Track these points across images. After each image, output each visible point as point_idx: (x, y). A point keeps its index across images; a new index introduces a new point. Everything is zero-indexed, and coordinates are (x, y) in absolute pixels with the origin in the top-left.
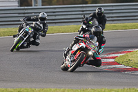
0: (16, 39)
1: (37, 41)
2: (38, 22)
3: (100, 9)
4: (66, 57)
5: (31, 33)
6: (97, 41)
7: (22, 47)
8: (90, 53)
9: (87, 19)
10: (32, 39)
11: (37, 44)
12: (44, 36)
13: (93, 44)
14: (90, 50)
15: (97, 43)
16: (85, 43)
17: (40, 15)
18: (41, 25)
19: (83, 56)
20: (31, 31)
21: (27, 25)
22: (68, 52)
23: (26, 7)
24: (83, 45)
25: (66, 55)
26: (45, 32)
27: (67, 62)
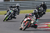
0: (6, 16)
1: (15, 17)
2: (15, 8)
3: (44, 2)
4: (21, 24)
5: (13, 13)
6: (35, 17)
7: (8, 19)
8: (32, 22)
9: (38, 7)
10: (13, 16)
11: (15, 18)
12: (18, 14)
13: (33, 18)
14: (32, 21)
15: (35, 18)
16: (30, 18)
17: (17, 5)
18: (17, 10)
19: (29, 23)
20: (12, 12)
21: (11, 9)
22: (22, 22)
23: (7, 2)
24: (29, 18)
25: (21, 23)
26: (19, 13)
27: (22, 26)
